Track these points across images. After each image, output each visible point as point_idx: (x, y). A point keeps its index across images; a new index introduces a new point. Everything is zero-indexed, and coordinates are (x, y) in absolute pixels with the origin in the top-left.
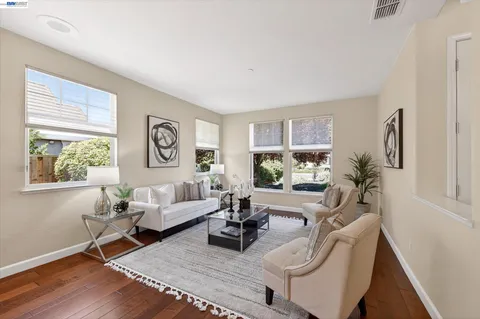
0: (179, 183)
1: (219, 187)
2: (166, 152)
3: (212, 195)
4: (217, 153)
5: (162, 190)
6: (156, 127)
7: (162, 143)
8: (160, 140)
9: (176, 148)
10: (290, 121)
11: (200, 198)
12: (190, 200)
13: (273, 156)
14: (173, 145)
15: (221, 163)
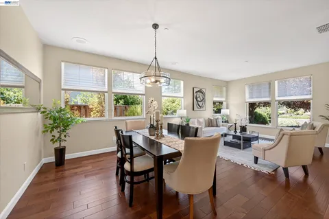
0: (207, 118)
1: (227, 122)
2: (200, 104)
3: (223, 126)
4: (224, 103)
5: (201, 120)
6: (196, 92)
7: (199, 99)
8: (198, 98)
9: (205, 101)
10: (276, 82)
11: (217, 126)
12: (212, 126)
13: (266, 104)
14: (203, 100)
15: (227, 108)
